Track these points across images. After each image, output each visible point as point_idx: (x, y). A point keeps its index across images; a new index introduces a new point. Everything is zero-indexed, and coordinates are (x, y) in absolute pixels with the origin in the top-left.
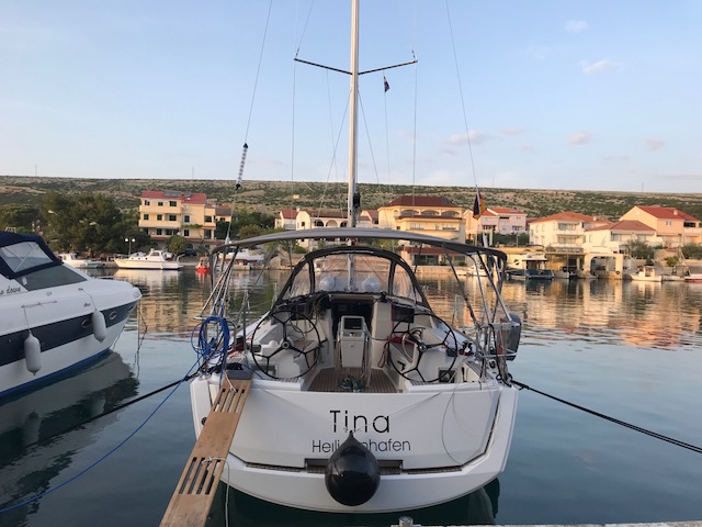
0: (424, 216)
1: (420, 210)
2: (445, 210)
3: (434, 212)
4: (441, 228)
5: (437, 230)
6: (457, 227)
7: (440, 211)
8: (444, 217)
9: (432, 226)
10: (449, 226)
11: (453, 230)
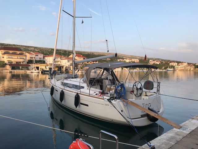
0: (12, 54)
1: (11, 52)
2: (20, 52)
3: (16, 53)
4: (19, 58)
5: (18, 58)
6: (24, 58)
7: (18, 52)
8: (20, 54)
9: (16, 57)
10: (22, 57)
11: (23, 58)
